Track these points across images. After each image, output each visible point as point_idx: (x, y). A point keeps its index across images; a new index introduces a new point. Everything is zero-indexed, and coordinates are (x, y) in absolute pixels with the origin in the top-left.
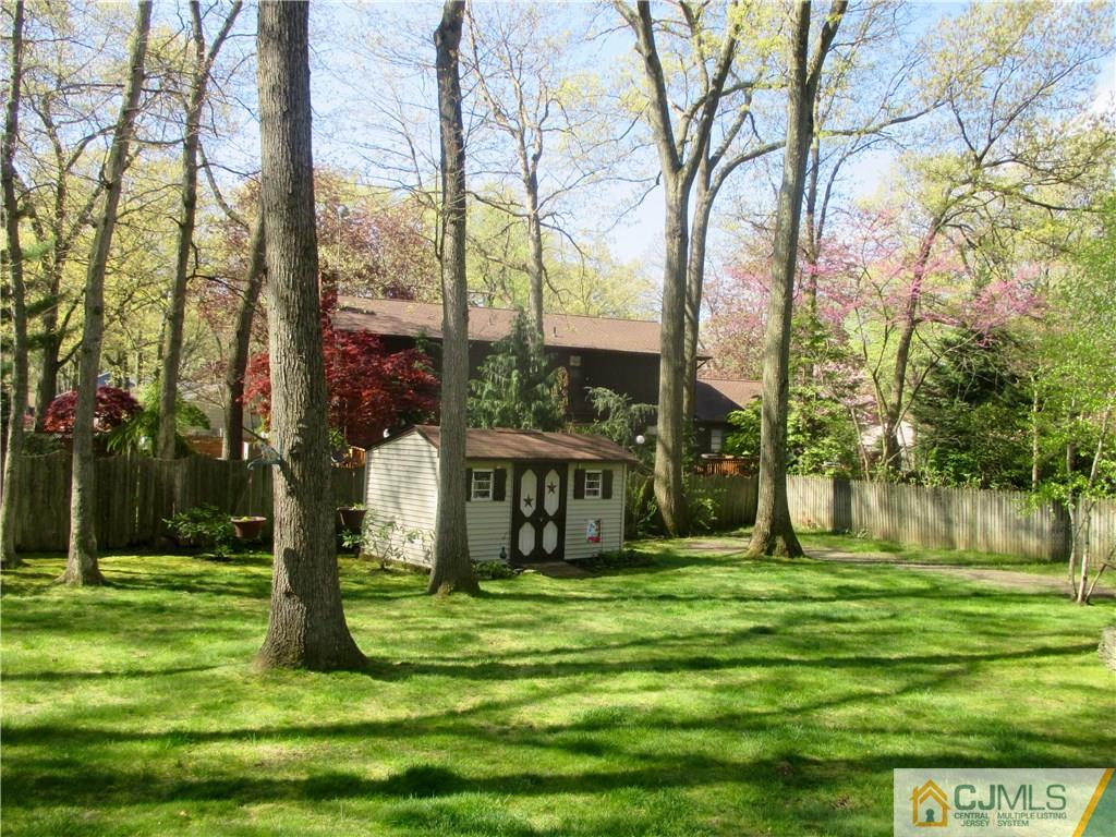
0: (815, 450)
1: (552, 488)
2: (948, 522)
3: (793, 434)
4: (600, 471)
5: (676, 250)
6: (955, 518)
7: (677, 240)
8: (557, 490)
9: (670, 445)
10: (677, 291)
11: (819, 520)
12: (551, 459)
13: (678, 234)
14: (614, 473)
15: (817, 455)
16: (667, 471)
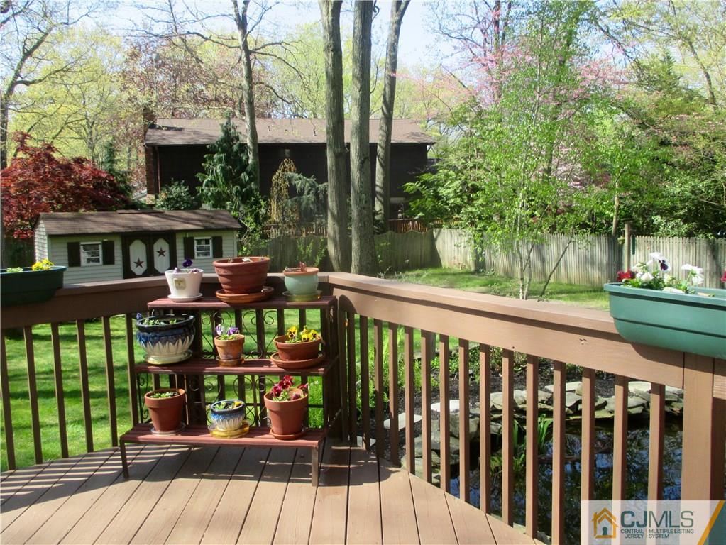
0: (470, 209)
1: (161, 253)
2: (543, 260)
3: (453, 197)
4: (210, 238)
5: (330, 62)
6: (546, 257)
7: (331, 54)
8: (167, 254)
9: (336, 213)
10: (333, 94)
11: (467, 263)
12: (164, 231)
13: (331, 49)
14: (223, 238)
15: (471, 213)
16: (334, 232)
